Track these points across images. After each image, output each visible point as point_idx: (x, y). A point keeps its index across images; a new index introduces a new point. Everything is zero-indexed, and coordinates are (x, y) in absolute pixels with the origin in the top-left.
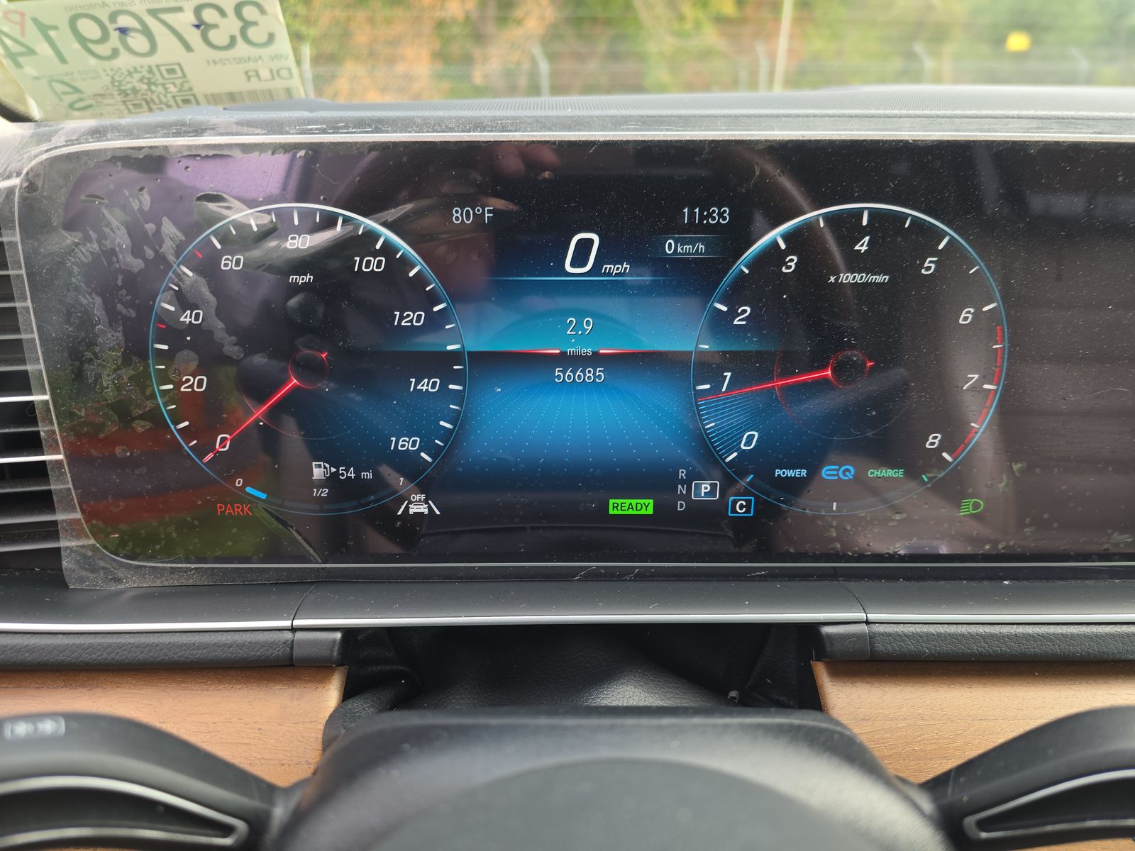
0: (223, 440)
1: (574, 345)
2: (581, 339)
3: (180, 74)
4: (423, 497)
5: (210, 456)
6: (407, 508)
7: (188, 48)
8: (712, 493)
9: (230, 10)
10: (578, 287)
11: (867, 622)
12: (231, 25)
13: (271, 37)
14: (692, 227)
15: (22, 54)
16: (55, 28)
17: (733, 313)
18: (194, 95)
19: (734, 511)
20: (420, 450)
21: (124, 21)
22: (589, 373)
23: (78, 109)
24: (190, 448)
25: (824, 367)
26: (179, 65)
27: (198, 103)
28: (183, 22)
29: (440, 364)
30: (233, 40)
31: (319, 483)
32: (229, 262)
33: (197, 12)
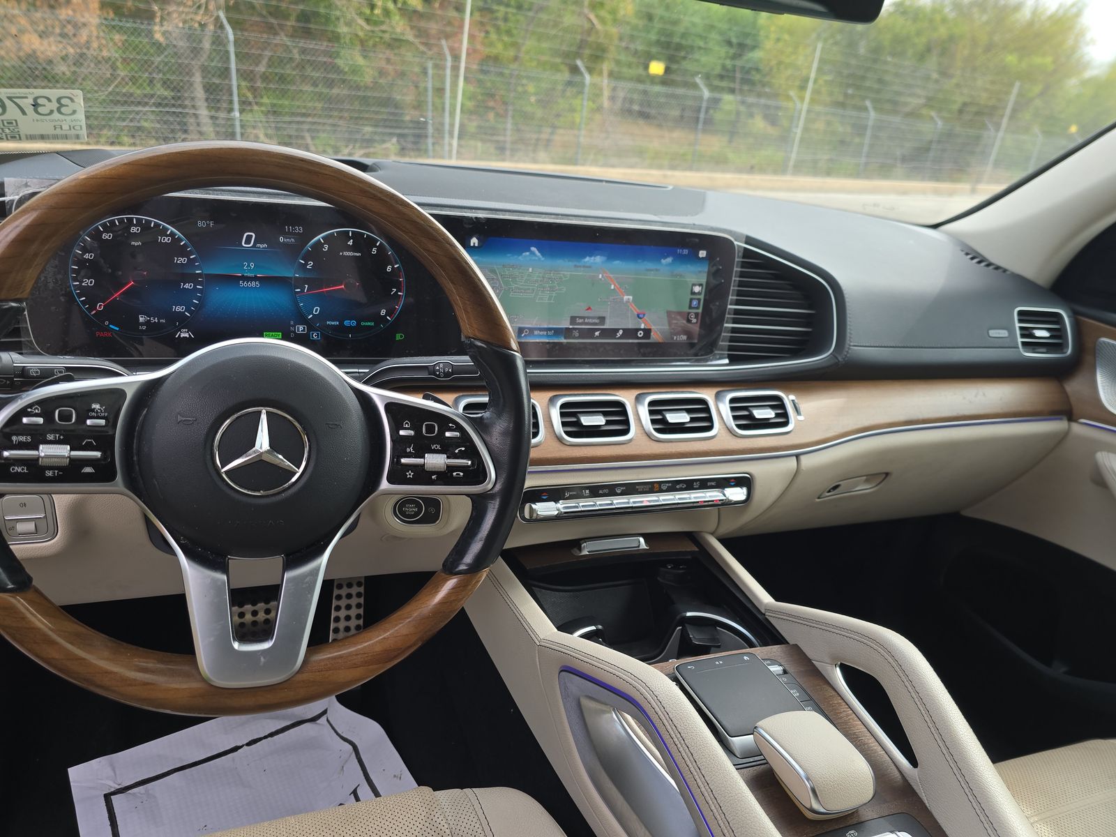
0: (100, 305)
1: (247, 273)
2: (250, 271)
3: (15, 124)
4: (186, 330)
5: (94, 312)
6: (180, 334)
7: (24, 113)
8: (304, 330)
9: (54, 100)
10: (247, 251)
11: (359, 373)
12: (55, 105)
13: (74, 112)
14: (289, 233)
17: (306, 264)
18: (19, 135)
19: (313, 337)
20: (185, 311)
22: (253, 283)
24: (85, 308)
25: (341, 285)
26: (16, 121)
27: (20, 139)
28: (27, 103)
29: (193, 278)
30: (52, 112)
31: (142, 324)
32: (106, 236)
33: (35, 99)
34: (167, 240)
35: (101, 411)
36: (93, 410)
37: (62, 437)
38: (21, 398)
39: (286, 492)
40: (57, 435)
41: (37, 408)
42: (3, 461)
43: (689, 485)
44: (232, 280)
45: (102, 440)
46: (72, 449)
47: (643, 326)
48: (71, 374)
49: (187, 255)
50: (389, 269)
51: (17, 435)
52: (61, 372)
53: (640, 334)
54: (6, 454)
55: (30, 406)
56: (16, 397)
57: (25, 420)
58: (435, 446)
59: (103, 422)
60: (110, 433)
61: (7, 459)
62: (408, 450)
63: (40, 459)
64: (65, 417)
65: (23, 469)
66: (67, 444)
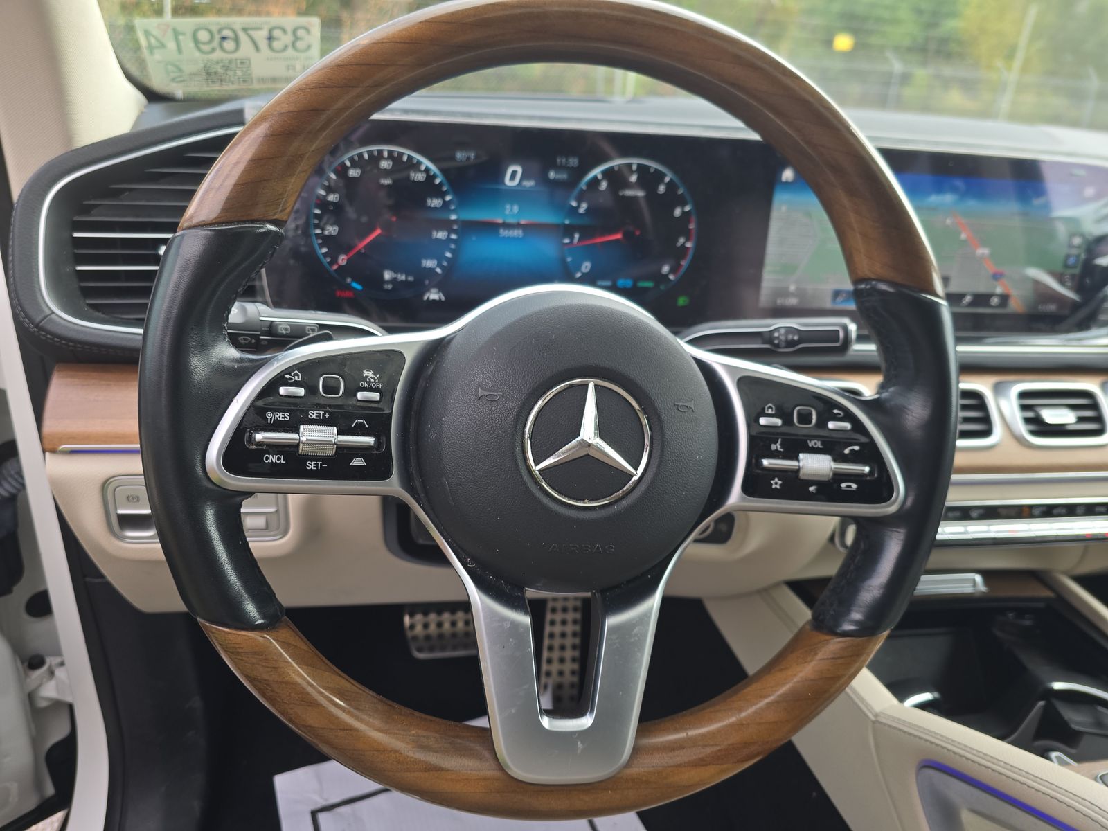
0: (343, 259)
1: (509, 219)
2: (512, 216)
3: (247, 65)
4: (437, 291)
5: (336, 266)
6: (429, 296)
7: (257, 48)
9: (289, 31)
10: (510, 190)
12: (288, 39)
13: (309, 47)
14: (561, 167)
15: (157, 48)
16: (184, 34)
17: (578, 207)
18: (251, 77)
20: (436, 267)
21: (226, 33)
22: (516, 231)
23: (177, 82)
24: (327, 262)
26: (249, 59)
28: (261, 36)
29: (447, 225)
30: (286, 47)
31: (388, 282)
32: (353, 173)
33: (271, 31)
34: (420, 177)
35: (375, 380)
36: (365, 379)
37: (327, 416)
38: (278, 361)
39: (619, 503)
40: (322, 413)
41: (296, 374)
42: (254, 447)
43: (1071, 511)
44: (491, 228)
45: (376, 421)
46: (339, 433)
47: (999, 290)
48: (327, 333)
49: (442, 195)
50: (678, 212)
51: (273, 410)
52: (313, 330)
53: (995, 301)
54: (259, 437)
55: (289, 370)
56: (271, 358)
57: (282, 391)
58: (813, 442)
59: (375, 396)
60: (387, 412)
61: (259, 444)
62: (773, 447)
63: (301, 445)
64: (330, 389)
65: (279, 459)
66: (333, 426)
